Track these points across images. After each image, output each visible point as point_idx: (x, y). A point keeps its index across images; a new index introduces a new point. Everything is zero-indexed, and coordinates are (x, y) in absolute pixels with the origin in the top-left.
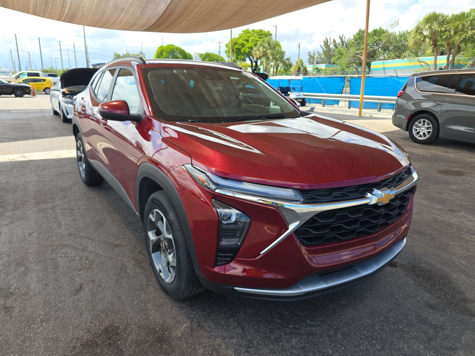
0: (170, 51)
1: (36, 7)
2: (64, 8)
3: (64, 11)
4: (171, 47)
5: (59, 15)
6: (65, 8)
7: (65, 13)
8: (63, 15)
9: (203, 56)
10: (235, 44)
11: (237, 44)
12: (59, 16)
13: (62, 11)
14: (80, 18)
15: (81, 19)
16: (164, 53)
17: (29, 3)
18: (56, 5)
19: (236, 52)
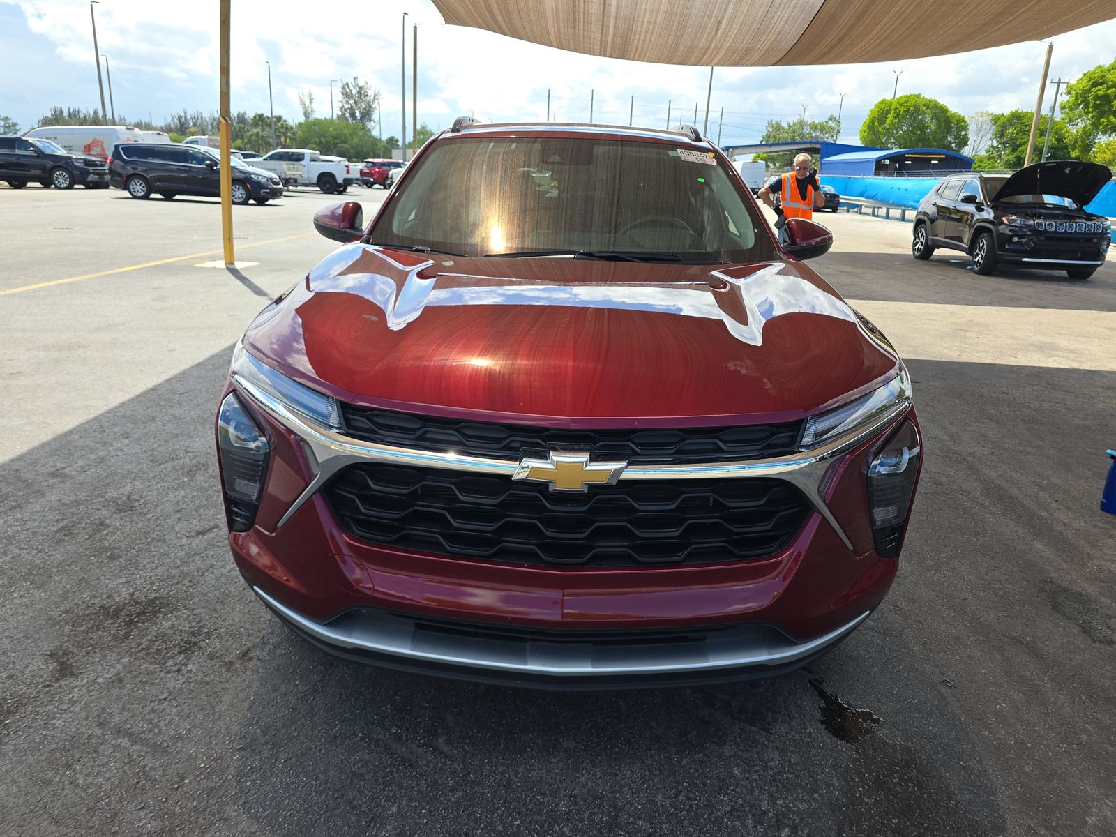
0: (907, 111)
1: (559, 31)
2: (605, 28)
3: (607, 34)
4: (912, 101)
5: (599, 44)
6: (608, 27)
7: (610, 39)
8: (606, 41)
9: (999, 123)
10: (1095, 85)
11: (1102, 84)
12: (601, 45)
13: (604, 35)
14: (637, 46)
15: (639, 48)
16: (890, 117)
17: (547, 25)
18: (591, 24)
19: (1096, 107)
